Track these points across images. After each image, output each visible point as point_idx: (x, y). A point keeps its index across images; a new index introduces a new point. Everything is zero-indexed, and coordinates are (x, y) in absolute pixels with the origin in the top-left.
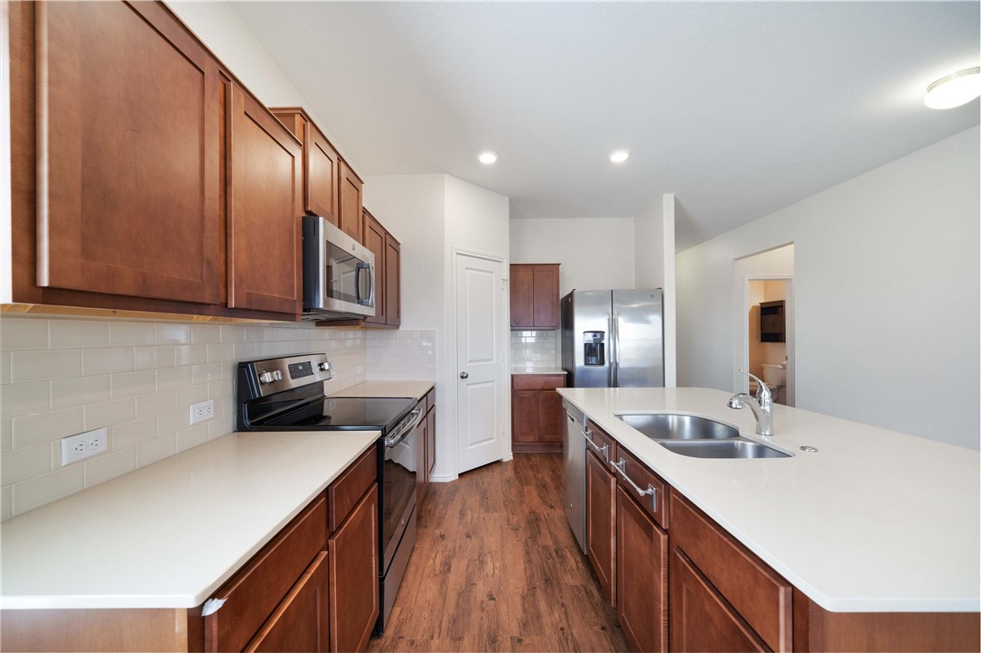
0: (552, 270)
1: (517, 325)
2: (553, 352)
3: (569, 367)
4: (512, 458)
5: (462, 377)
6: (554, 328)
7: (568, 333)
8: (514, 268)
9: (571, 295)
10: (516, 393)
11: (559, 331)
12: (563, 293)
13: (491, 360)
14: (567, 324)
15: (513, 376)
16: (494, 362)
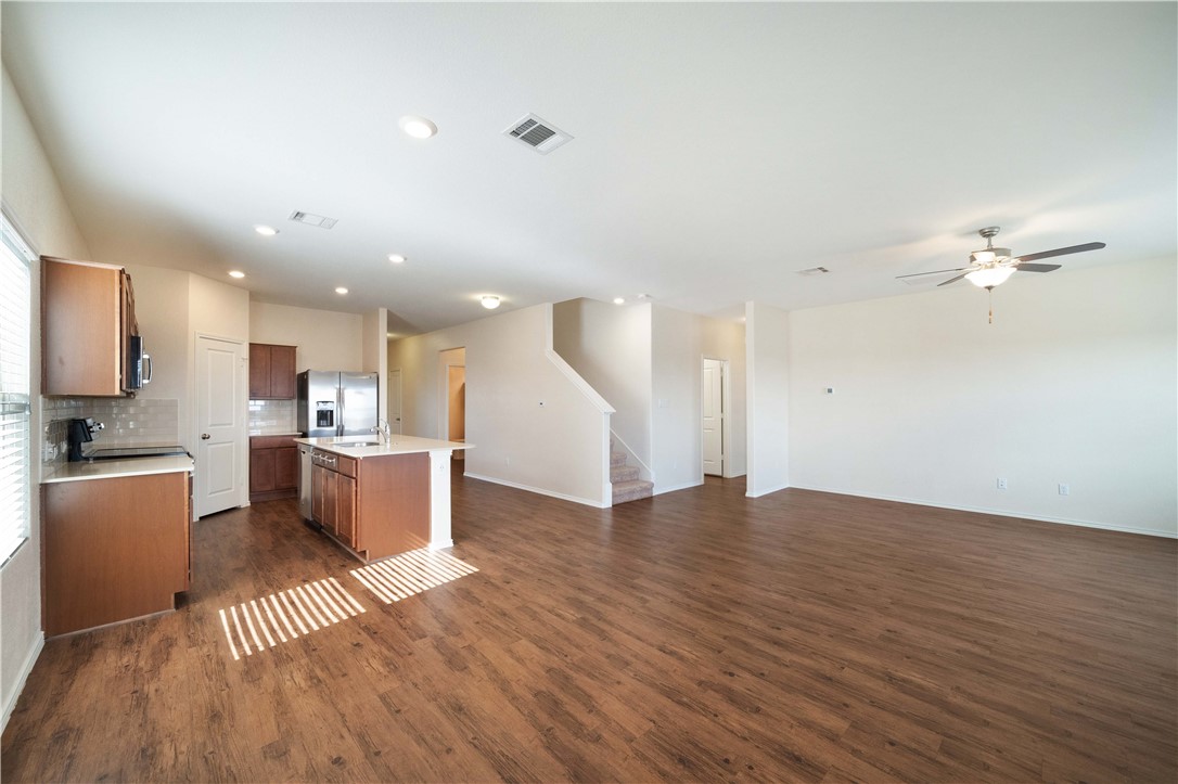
0: (290, 352)
1: (254, 395)
2: (289, 418)
3: (304, 430)
4: (249, 504)
5: (204, 438)
6: (290, 399)
7: (303, 403)
8: (253, 346)
9: (306, 373)
10: (253, 451)
11: (295, 401)
12: (300, 369)
13: (231, 424)
14: (302, 394)
15: (251, 439)
16: (233, 426)
